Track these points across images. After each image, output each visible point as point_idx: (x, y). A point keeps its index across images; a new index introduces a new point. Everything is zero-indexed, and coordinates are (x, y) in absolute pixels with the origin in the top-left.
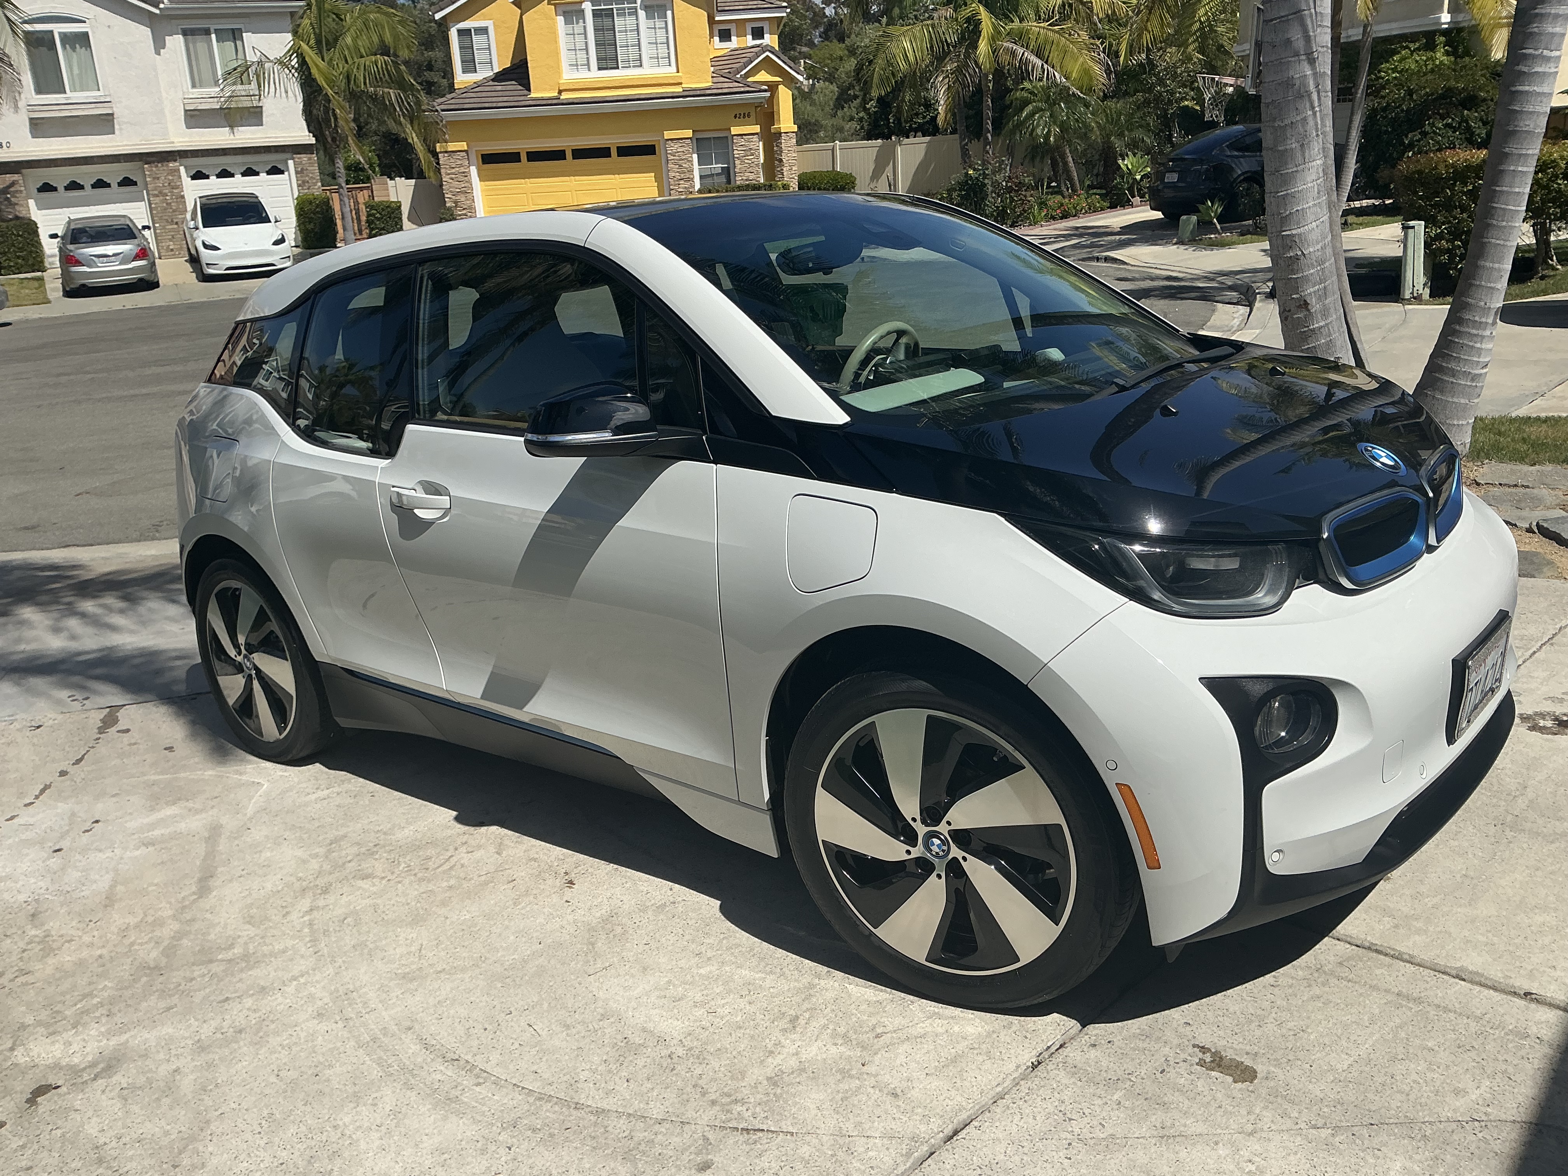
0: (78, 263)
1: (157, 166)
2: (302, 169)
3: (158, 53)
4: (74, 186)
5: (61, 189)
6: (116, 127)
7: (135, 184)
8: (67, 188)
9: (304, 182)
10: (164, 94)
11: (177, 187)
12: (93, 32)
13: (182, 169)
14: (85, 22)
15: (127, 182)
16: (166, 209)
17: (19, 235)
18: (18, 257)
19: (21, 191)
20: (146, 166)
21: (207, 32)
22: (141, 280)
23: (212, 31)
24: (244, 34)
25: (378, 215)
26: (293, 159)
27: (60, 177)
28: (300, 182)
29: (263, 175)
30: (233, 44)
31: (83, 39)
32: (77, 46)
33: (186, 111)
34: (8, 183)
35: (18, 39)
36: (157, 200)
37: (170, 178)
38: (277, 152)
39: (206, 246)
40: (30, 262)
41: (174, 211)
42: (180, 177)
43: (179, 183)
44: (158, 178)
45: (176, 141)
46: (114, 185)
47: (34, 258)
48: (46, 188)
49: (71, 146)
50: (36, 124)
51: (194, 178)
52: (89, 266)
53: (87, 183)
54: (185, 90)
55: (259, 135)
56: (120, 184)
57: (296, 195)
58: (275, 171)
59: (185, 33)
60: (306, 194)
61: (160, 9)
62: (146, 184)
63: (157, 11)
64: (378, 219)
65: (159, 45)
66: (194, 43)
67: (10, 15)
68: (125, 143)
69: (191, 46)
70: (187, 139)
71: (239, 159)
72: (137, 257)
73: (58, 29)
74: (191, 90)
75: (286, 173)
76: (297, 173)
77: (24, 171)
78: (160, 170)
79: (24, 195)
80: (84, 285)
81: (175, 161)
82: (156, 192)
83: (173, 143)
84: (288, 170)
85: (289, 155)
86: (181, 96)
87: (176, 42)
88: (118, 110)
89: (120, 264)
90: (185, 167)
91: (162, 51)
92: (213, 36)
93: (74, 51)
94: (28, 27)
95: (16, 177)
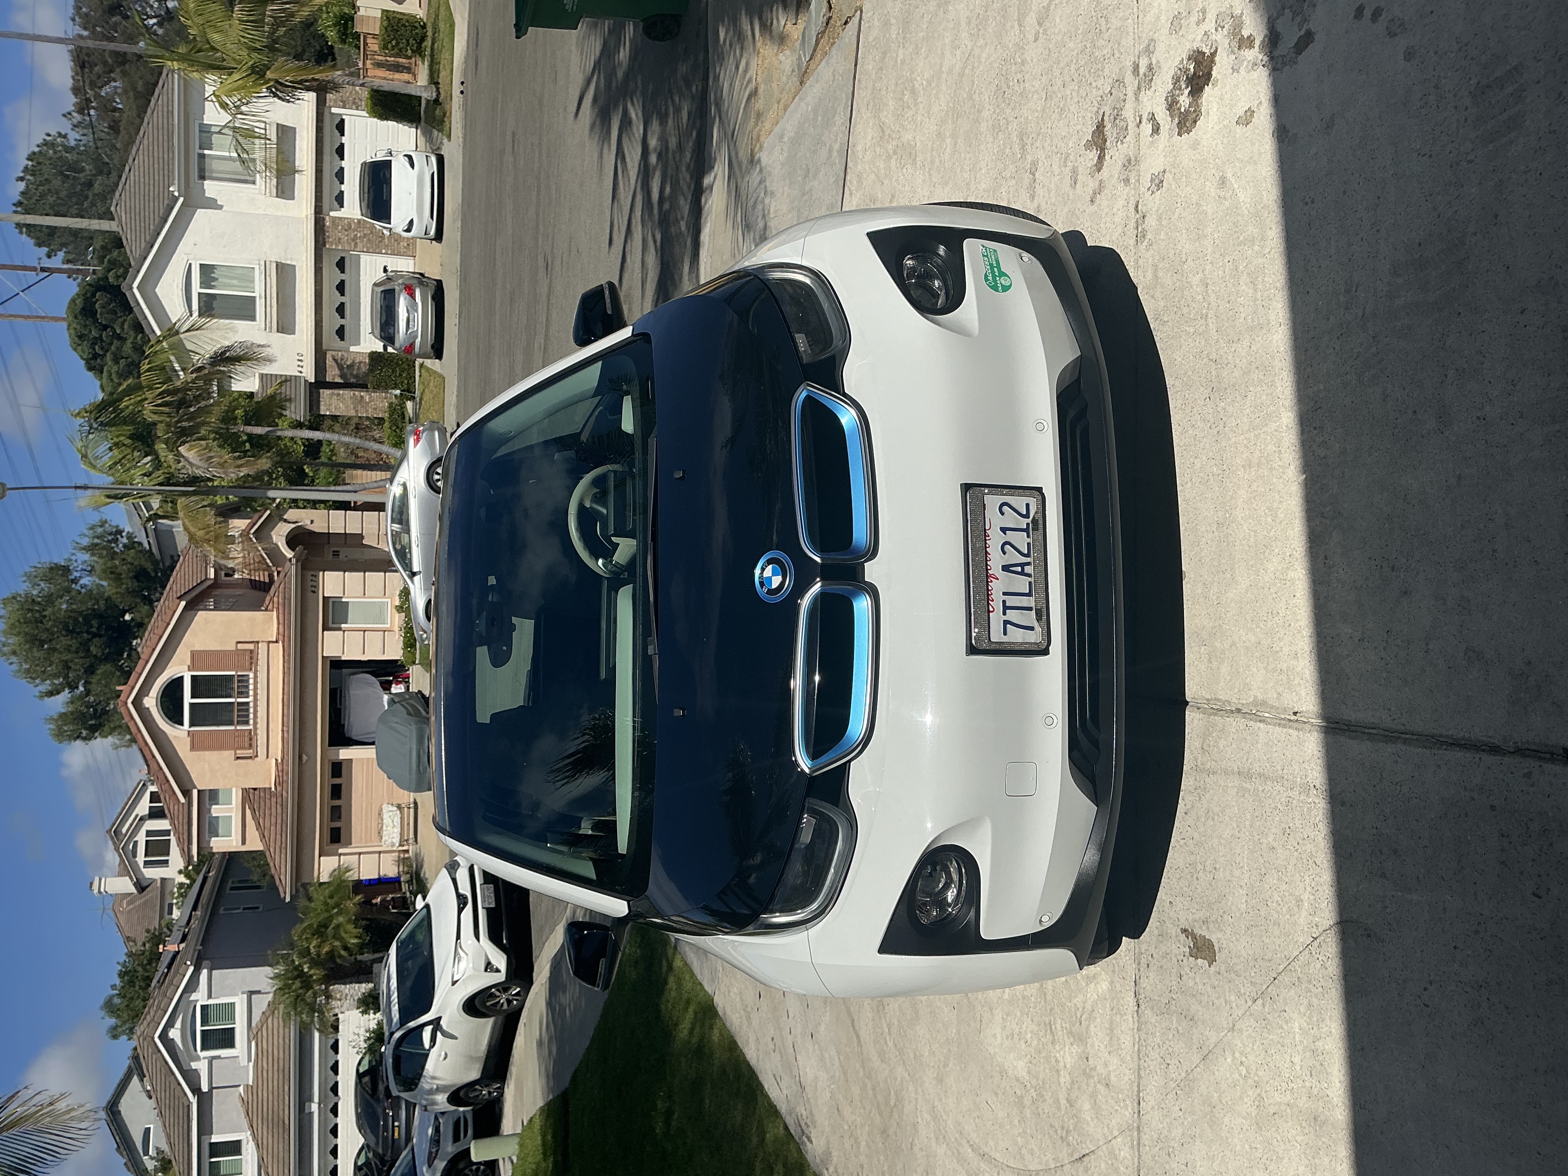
0: (412, 345)
1: (328, 237)
2: (342, 101)
3: (220, 207)
4: (341, 310)
5: (343, 322)
6: (289, 262)
7: (343, 259)
8: (342, 316)
9: (354, 103)
10: (261, 212)
11: (350, 225)
12: (200, 259)
13: (332, 214)
14: (190, 264)
15: (341, 265)
16: (369, 240)
17: (381, 370)
18: (400, 375)
19: (342, 355)
20: (327, 246)
21: (202, 157)
22: (433, 298)
23: (201, 151)
24: (205, 122)
25: (394, 42)
26: (330, 107)
27: (332, 321)
28: (354, 107)
29: (344, 140)
30: (214, 135)
31: (207, 270)
32: (213, 275)
33: (277, 196)
34: (334, 364)
35: (207, 325)
36: (360, 245)
37: (340, 227)
38: (322, 121)
39: (409, 230)
40: (406, 367)
41: (372, 233)
42: (340, 218)
43: (346, 221)
44: (340, 239)
45: (305, 213)
46: (343, 277)
47: (403, 363)
48: (341, 333)
49: (305, 305)
50: (283, 328)
51: (342, 205)
52: (417, 337)
53: (339, 277)
54: (257, 191)
55: (305, 134)
56: (343, 271)
57: (364, 113)
58: (340, 127)
59: (203, 177)
60: (367, 106)
61: (180, 196)
62: (343, 250)
63: (181, 199)
64: (397, 44)
65: (212, 204)
66: (212, 171)
67: (185, 328)
68: (304, 259)
69: (215, 175)
70: (304, 201)
71: (326, 158)
72: (412, 295)
73: (196, 288)
74: (257, 187)
75: (344, 117)
76: (344, 107)
77: (324, 347)
78: (332, 235)
79: (346, 355)
80: (433, 346)
81: (324, 219)
82: (353, 244)
83: (307, 216)
84: (341, 115)
85: (326, 113)
86: (263, 197)
87: (211, 188)
88: (275, 256)
89: (417, 311)
90: (331, 210)
91: (219, 203)
92: (206, 152)
93: (217, 279)
94: (196, 314)
95: (329, 356)
